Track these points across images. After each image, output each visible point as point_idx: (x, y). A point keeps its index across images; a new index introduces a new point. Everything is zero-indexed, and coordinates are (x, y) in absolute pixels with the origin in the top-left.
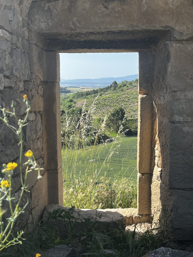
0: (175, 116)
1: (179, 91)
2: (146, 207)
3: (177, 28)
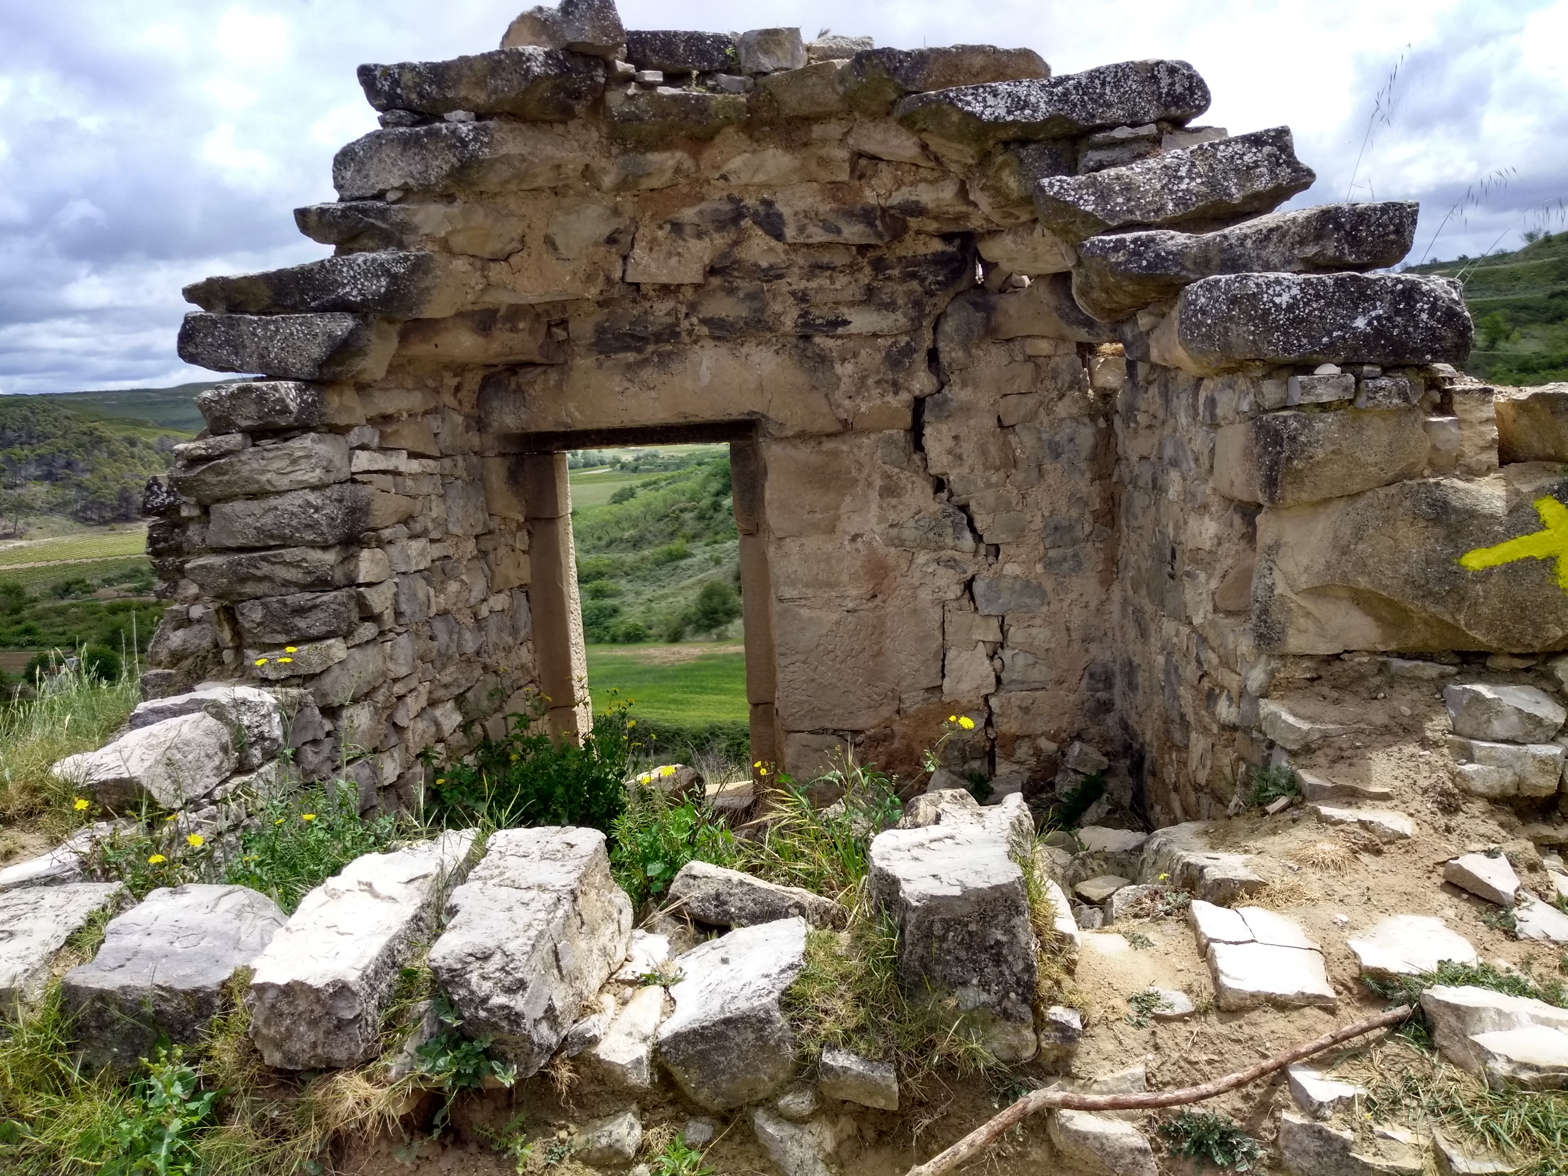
3: (771, 415)
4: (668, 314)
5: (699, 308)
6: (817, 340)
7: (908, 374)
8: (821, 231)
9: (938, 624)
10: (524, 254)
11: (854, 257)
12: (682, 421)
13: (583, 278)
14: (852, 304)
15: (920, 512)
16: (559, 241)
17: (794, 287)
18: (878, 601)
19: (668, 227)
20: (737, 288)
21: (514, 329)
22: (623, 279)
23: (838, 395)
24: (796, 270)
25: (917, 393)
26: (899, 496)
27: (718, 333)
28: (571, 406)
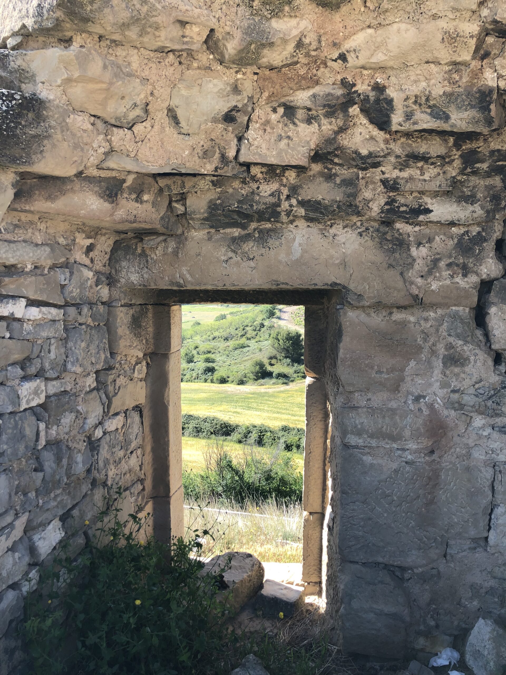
0: (349, 436)
1: (358, 391)
2: (315, 570)
3: (352, 286)
4: (272, 195)
5: (300, 191)
6: (398, 225)
7: (477, 260)
8: (428, 117)
9: (488, 483)
10: (147, 124)
11: (450, 150)
12: (274, 287)
13: (201, 154)
14: (435, 194)
15: (481, 381)
16: (180, 113)
17: (387, 176)
18: (435, 456)
19: (281, 110)
20: (336, 175)
21: (138, 199)
22: (236, 157)
23: (411, 274)
24: (392, 159)
25: (484, 276)
26: (463, 365)
27: (311, 215)
28: (184, 270)
